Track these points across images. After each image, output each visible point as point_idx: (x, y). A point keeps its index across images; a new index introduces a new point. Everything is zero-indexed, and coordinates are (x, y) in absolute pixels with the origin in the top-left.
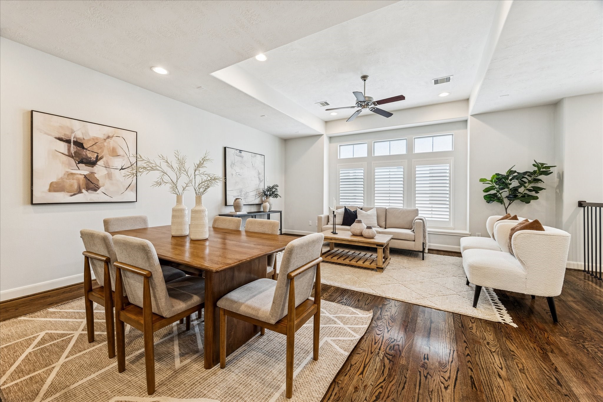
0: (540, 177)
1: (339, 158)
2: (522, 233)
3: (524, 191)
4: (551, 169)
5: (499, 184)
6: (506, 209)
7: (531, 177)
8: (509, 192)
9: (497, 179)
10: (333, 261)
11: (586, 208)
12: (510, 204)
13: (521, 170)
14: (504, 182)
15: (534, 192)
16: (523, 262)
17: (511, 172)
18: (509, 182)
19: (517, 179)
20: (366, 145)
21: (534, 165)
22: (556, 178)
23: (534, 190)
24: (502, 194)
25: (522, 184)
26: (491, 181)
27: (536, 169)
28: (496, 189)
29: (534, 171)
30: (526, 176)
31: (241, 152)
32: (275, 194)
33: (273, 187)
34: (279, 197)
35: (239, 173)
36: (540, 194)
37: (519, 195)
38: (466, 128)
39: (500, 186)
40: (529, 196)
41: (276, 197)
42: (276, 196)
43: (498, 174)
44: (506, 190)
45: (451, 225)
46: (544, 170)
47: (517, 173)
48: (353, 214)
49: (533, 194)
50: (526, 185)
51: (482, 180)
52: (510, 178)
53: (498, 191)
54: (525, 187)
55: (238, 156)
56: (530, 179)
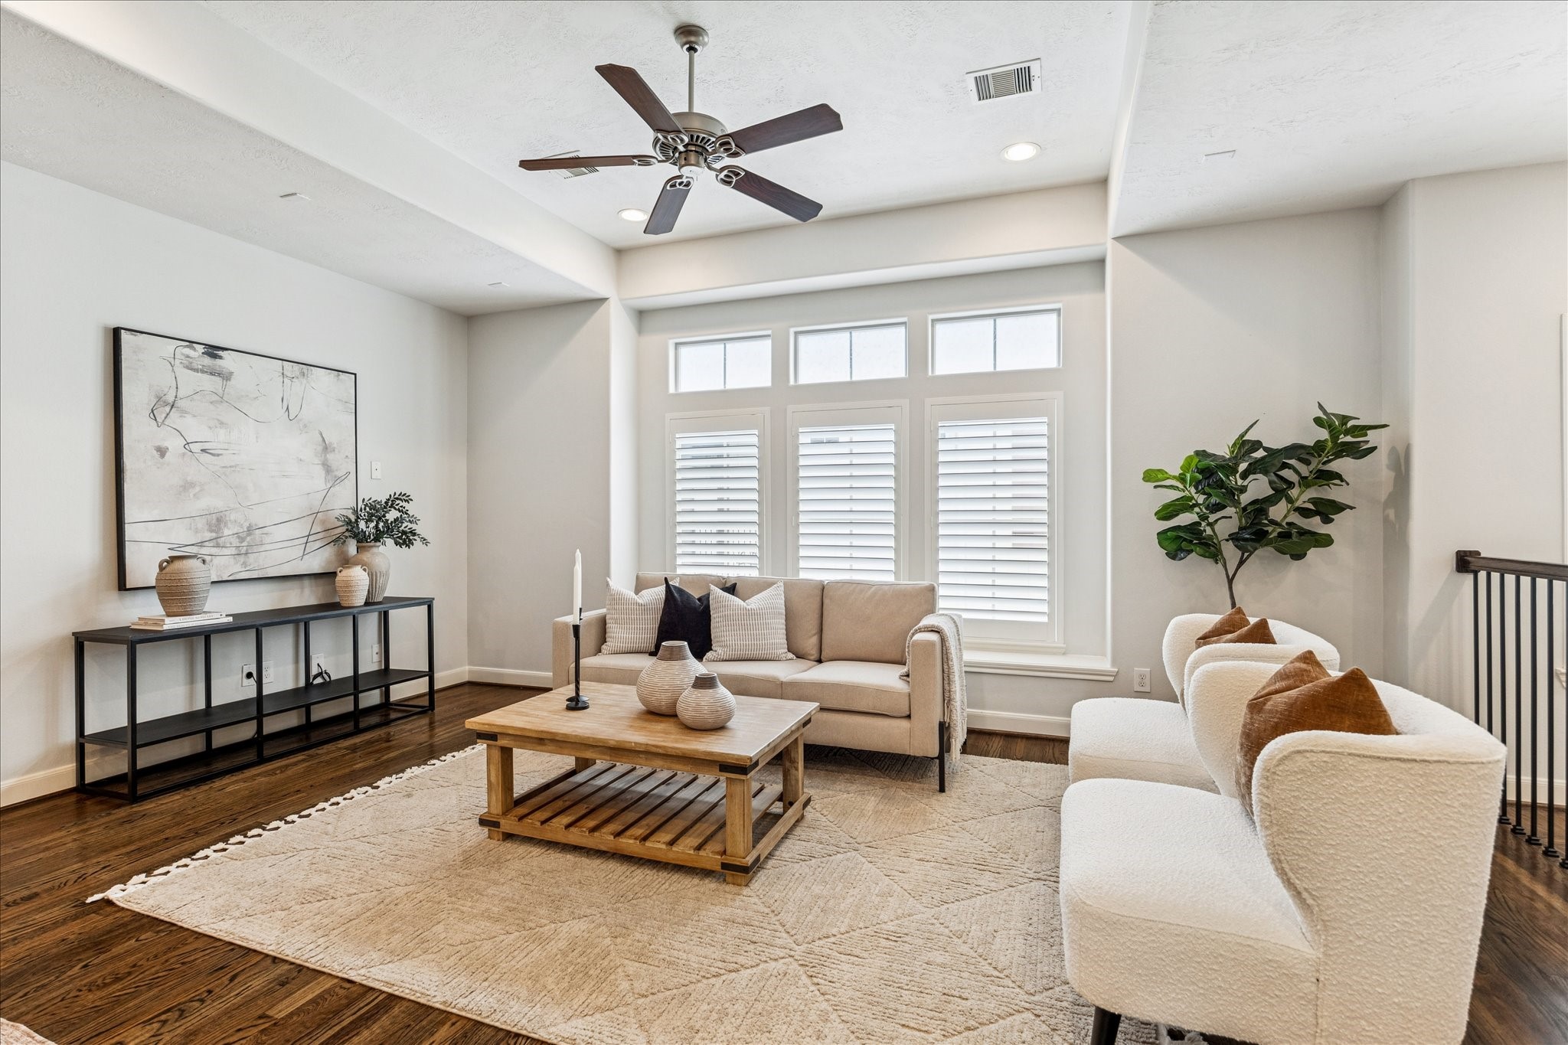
0: (1336, 466)
1: (672, 390)
2: (1299, 752)
3: (1285, 517)
4: (1372, 437)
5: (1207, 489)
6: (1230, 581)
7: (1307, 463)
8: (1240, 520)
9: (1201, 471)
10: (548, 836)
11: (1482, 575)
12: (1241, 563)
13: (1275, 437)
14: (1221, 484)
15: (1317, 519)
16: (1305, 895)
17: (1245, 446)
18: (1240, 482)
19: (1266, 473)
20: (768, 343)
21: (1318, 421)
22: (1384, 467)
23: (1317, 513)
24: (1216, 527)
25: (1281, 490)
26: (1182, 478)
27: (1323, 434)
28: (1197, 509)
29: (1319, 441)
30: (1292, 462)
31: (220, 353)
32: (404, 533)
33: (391, 503)
34: (417, 543)
35: (206, 446)
36: (1339, 528)
37: (1270, 529)
38: (1102, 285)
39: (1209, 495)
40: (1303, 532)
41: (405, 542)
42: (405, 539)
43: (1201, 454)
44: (1230, 511)
45: (1056, 639)
46: (1349, 439)
47: (1266, 449)
48: (695, 609)
49: (1315, 524)
50: (1294, 493)
51: (1150, 476)
52: (1243, 466)
53: (1203, 518)
54: (1290, 500)
55: (196, 370)
56: (1304, 470)
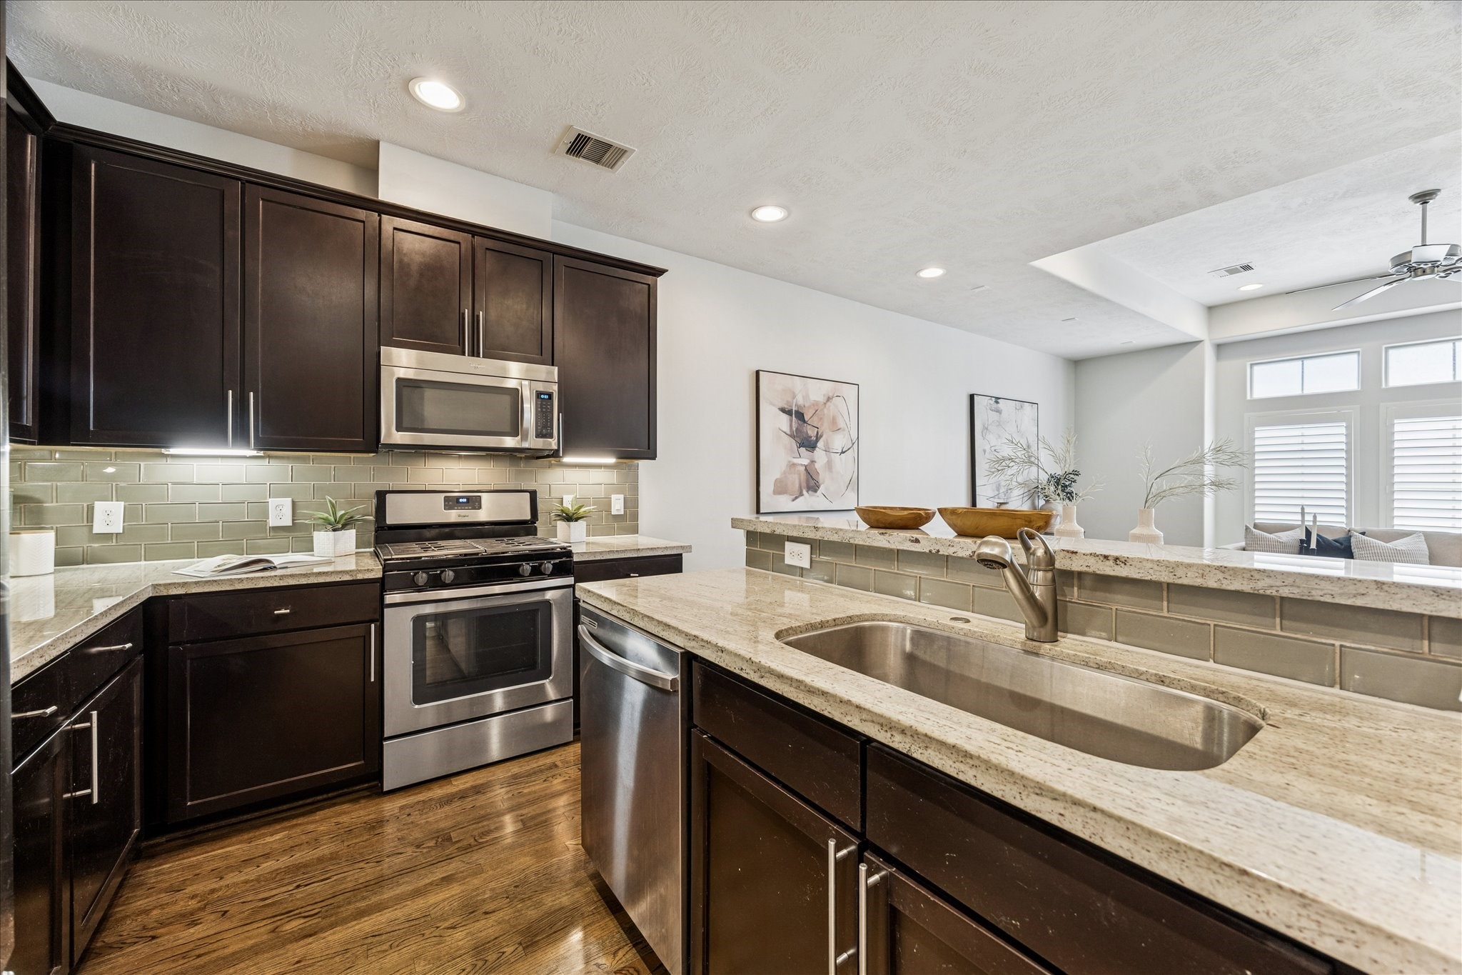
1: (1249, 398)
41: (1069, 499)
55: (993, 410)
